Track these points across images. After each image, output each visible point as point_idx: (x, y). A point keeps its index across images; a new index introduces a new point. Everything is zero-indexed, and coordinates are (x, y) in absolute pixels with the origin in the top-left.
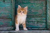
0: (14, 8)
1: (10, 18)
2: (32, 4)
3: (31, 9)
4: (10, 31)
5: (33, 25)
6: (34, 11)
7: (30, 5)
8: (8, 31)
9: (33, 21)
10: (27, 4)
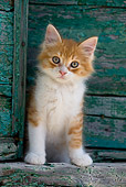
5: (107, 134)
7: (94, 31)
9: (108, 113)
10: (77, 26)
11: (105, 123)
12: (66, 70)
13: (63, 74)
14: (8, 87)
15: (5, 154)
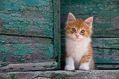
0: (59, 9)
5: (101, 57)
6: (100, 22)
11: (99, 51)
12: (79, 34)
13: (77, 36)
14: (52, 33)
15: (52, 67)
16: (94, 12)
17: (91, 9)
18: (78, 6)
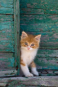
1: (12, 52)
2: (55, 23)
3: (52, 33)
4: (12, 79)
7: (51, 24)
8: (7, 79)
14: (13, 49)
16: (52, 29)
17: (50, 27)
18: (40, 24)
